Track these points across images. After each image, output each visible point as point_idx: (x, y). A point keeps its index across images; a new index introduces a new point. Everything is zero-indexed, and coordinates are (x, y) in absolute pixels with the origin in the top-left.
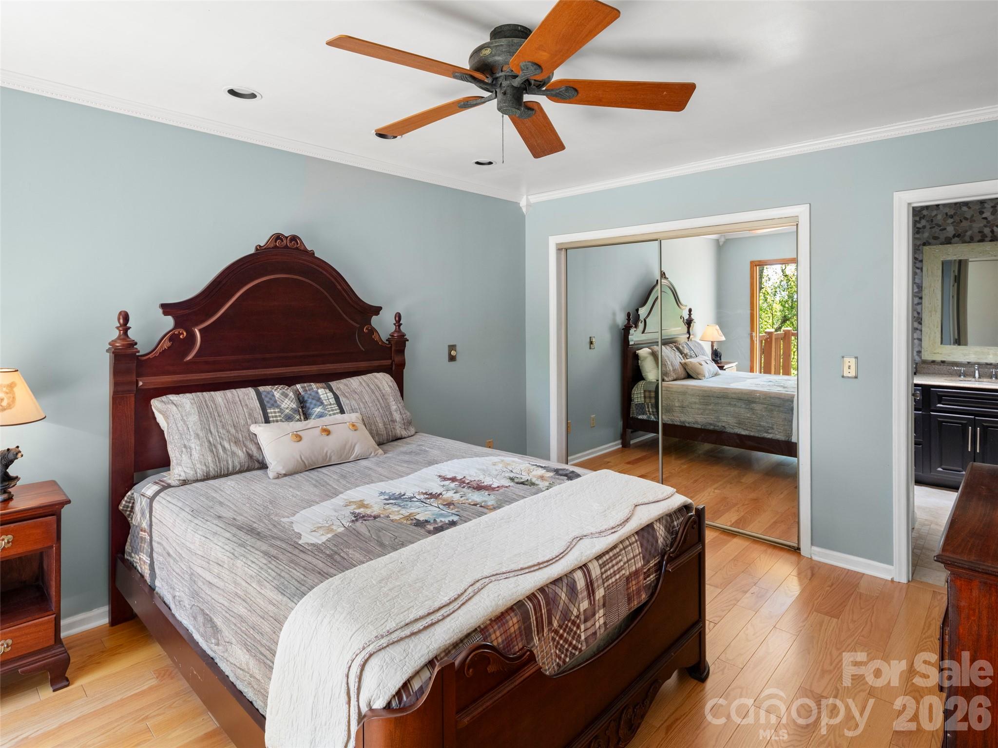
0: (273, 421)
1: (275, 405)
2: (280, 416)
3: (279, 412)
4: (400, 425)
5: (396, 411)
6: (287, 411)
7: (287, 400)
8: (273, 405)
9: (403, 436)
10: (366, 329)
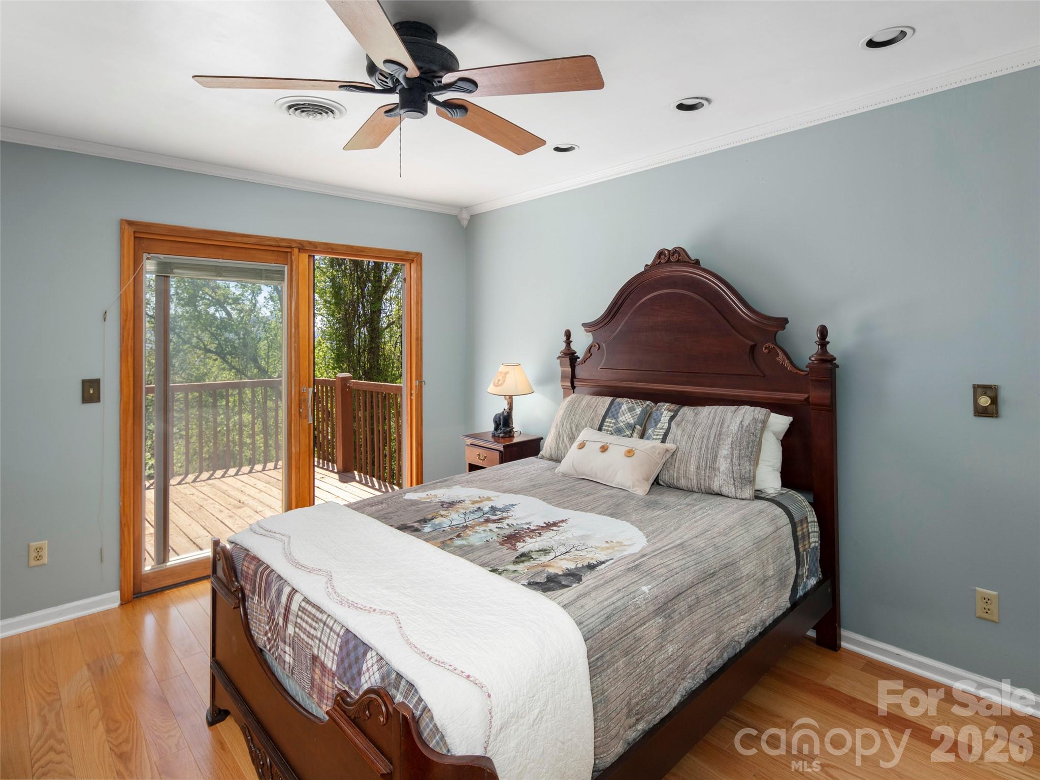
0: (605, 430)
1: (615, 416)
2: (612, 427)
3: (614, 423)
4: (724, 477)
5: (725, 458)
6: (622, 424)
7: (629, 414)
8: (613, 416)
9: (724, 493)
10: (766, 348)
